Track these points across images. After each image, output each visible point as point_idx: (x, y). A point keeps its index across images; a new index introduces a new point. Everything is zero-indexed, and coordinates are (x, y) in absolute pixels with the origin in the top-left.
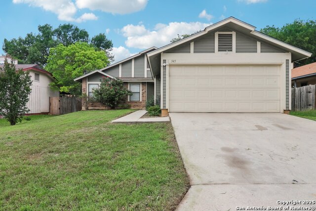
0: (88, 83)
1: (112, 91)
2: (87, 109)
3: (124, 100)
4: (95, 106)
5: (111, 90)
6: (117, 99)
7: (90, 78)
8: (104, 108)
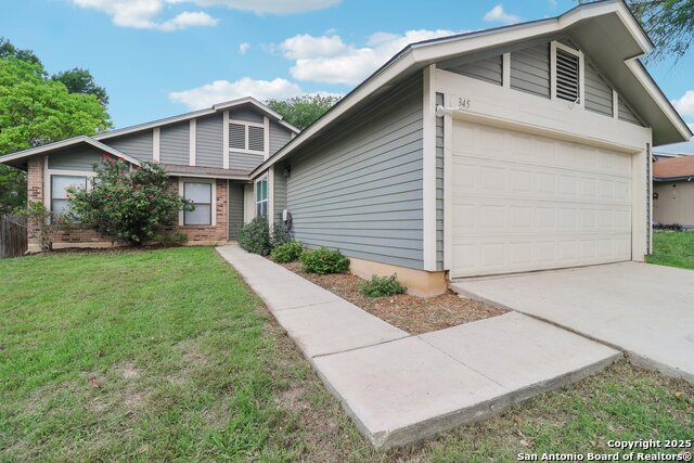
0: (49, 172)
1: (138, 199)
2: (49, 250)
3: (169, 223)
4: (75, 240)
5: (136, 194)
6: (154, 220)
7: (56, 158)
8: (107, 244)
